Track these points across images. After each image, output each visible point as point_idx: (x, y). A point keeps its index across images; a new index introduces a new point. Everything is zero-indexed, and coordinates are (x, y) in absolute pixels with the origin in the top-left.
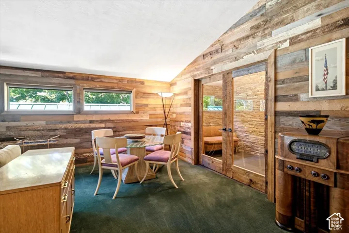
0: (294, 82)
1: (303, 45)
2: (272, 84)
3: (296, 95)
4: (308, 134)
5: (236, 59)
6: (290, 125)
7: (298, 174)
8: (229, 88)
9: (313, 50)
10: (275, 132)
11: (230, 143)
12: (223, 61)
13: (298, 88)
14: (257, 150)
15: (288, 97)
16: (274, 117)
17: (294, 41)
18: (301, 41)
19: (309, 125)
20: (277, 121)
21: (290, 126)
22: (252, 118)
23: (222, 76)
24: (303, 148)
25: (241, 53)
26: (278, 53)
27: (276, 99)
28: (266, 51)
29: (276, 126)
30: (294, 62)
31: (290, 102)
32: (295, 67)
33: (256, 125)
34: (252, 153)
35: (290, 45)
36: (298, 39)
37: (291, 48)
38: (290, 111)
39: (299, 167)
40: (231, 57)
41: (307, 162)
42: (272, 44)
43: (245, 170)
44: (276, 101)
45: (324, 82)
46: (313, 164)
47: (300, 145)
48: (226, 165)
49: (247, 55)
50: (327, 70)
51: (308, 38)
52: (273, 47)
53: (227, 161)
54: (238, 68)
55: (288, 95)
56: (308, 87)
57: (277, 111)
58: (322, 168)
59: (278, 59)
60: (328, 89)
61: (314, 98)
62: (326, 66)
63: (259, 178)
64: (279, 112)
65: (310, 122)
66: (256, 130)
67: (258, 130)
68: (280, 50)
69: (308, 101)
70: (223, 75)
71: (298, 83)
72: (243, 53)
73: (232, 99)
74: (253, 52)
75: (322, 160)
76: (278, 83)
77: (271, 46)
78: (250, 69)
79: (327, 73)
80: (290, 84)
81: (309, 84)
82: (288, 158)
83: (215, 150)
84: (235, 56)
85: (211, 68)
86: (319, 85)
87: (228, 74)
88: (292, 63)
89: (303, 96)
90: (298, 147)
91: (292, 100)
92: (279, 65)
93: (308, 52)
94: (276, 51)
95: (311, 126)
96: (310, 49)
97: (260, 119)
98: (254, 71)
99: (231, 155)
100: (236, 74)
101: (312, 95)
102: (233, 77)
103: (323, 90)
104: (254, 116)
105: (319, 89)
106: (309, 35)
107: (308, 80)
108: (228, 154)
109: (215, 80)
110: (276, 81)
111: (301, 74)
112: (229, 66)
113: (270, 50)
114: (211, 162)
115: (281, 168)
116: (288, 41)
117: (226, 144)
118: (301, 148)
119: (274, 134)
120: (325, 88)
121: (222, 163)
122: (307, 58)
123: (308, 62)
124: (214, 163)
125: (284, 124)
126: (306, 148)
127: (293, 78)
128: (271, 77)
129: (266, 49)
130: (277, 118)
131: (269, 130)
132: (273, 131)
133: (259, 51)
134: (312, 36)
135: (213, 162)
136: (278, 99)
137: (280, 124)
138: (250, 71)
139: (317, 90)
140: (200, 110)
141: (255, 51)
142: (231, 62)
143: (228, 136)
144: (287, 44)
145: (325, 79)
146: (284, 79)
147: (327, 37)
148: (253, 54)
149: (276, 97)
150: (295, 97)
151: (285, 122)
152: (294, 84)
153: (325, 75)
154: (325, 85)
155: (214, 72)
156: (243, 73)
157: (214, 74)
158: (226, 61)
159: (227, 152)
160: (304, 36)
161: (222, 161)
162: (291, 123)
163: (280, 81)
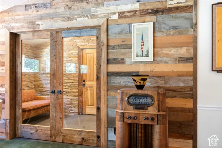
0: (121, 49)
1: (128, 20)
2: (104, 49)
3: (123, 59)
4: (137, 89)
5: (69, 19)
6: (119, 83)
7: (135, 121)
8: (59, 47)
9: (135, 26)
10: (107, 90)
11: (60, 106)
12: (53, 18)
13: (124, 54)
14: (71, 110)
15: (117, 60)
16: (106, 77)
17: (122, 15)
18: (126, 17)
19: (139, 82)
20: (108, 80)
21: (119, 85)
22: (66, 79)
23: (49, 33)
24: (137, 100)
25: (74, 15)
26: (109, 23)
27: (108, 61)
28: (99, 18)
29: (108, 85)
30: (121, 32)
31: (119, 65)
32: (123, 36)
33: (70, 86)
34: (66, 114)
35: (119, 18)
36: (125, 15)
37: (119, 20)
38: (119, 72)
39: (135, 115)
40: (62, 16)
41: (141, 110)
42: (104, 14)
43: (76, 130)
44: (108, 63)
45: (141, 51)
46: (144, 112)
47: (135, 98)
48: (55, 130)
49: (81, 17)
50: (143, 42)
51: (131, 16)
52: (105, 16)
53: (56, 126)
54: (70, 29)
55: (117, 59)
56: (132, 54)
57: (109, 72)
58: (149, 113)
59: (110, 27)
60: (143, 56)
61: (135, 62)
62: (142, 39)
63: (90, 134)
64: (110, 72)
65: (140, 80)
66: (70, 90)
67: (72, 91)
68: (111, 20)
69: (131, 64)
70: (51, 33)
71: (124, 50)
72: (76, 15)
73: (62, 59)
74: (87, 16)
75: (150, 107)
76: (109, 48)
77: (104, 15)
78: (82, 32)
79: (143, 45)
80: (119, 50)
81: (132, 51)
82: (127, 110)
83: (31, 117)
84: (68, 15)
85: (37, 23)
86: (138, 53)
87: (57, 32)
88: (120, 33)
89: (128, 61)
90: (134, 100)
91: (120, 63)
92: (110, 32)
93: (132, 26)
94: (107, 20)
95: (140, 83)
96: (133, 24)
97: (74, 80)
98: (85, 34)
99: (61, 118)
100: (66, 35)
101: (134, 60)
102: (63, 36)
103: (141, 56)
104: (69, 78)
105: (138, 56)
106: (132, 13)
107: (132, 48)
108: (58, 117)
109: (40, 37)
110: (107, 46)
111: (126, 43)
112: (60, 24)
113: (102, 18)
114: (34, 131)
115: (122, 120)
116: (117, 14)
117: (56, 107)
118: (136, 100)
119: (106, 92)
120: (142, 55)
121: (49, 129)
122: (130, 32)
123: (132, 34)
124: (39, 131)
125: (114, 83)
126: (139, 100)
127: (121, 45)
128: (104, 42)
129: (99, 16)
130: (108, 78)
131: (102, 89)
132: (106, 89)
133: (93, 16)
134: (134, 15)
135: (37, 131)
136: (109, 61)
137: (111, 83)
138: (82, 34)
139: (137, 56)
140: (18, 70)
141: (89, 16)
142: (63, 21)
143: (57, 98)
144: (116, 17)
145: (142, 49)
146: (114, 45)
147: (143, 18)
148: (86, 18)
149: (108, 60)
150: (122, 61)
151: (115, 82)
152: (121, 50)
153: (142, 46)
154: (142, 53)
155: (41, 28)
156: (74, 34)
157: (40, 31)
158: (58, 19)
159: (56, 117)
160: (128, 14)
161: (49, 127)
162: (119, 81)
163: (111, 46)
